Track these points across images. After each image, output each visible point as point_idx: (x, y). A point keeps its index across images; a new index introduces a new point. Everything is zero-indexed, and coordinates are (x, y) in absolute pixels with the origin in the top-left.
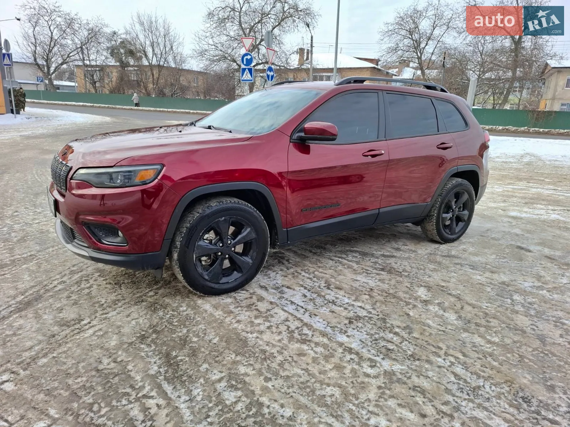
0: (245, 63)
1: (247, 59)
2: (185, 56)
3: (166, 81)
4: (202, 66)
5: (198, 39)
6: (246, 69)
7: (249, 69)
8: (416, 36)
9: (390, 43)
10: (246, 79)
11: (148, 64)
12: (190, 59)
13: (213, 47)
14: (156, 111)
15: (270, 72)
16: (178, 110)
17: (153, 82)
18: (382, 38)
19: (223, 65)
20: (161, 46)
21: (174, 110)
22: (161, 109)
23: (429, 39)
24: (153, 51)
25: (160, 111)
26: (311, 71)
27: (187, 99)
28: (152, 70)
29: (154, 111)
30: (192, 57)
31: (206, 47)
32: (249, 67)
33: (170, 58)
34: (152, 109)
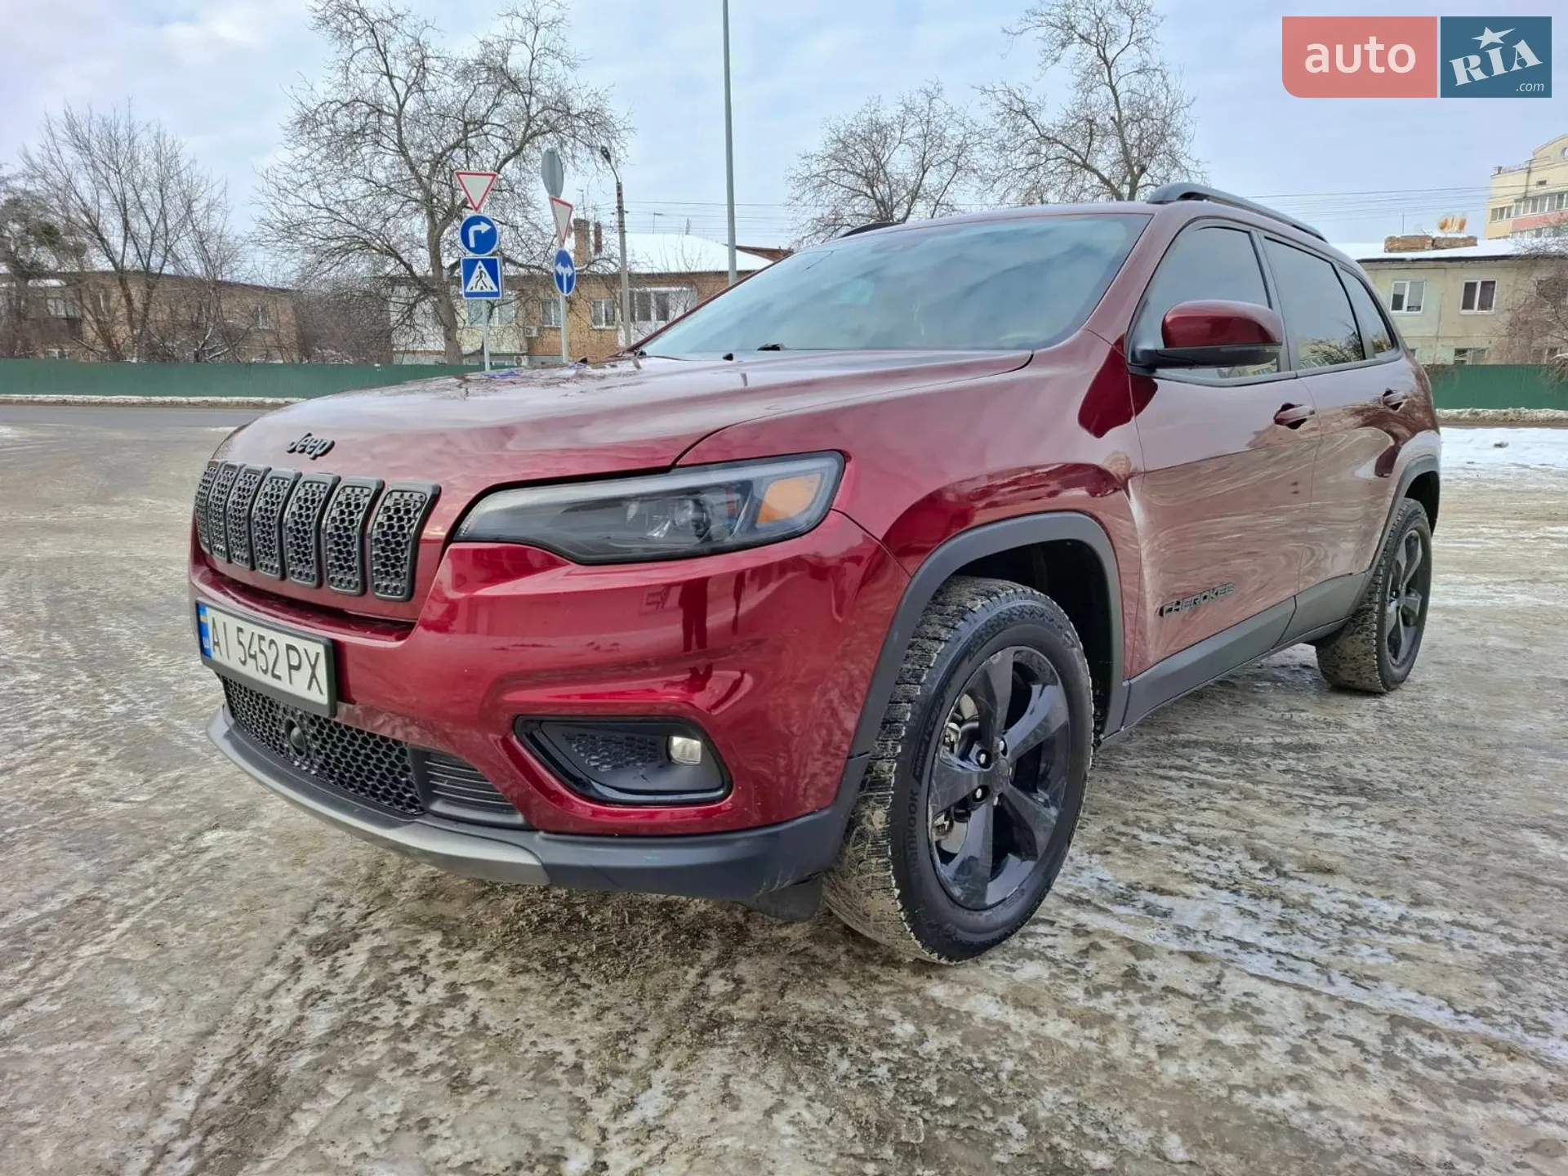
0: (472, 244)
1: (477, 233)
2: (231, 239)
3: (174, 313)
4: (289, 267)
5: (274, 191)
6: (476, 261)
7: (486, 262)
8: (882, 190)
9: (818, 208)
10: (478, 290)
11: (109, 267)
12: (252, 246)
13: (324, 213)
14: (149, 404)
15: (565, 266)
16: (224, 399)
17: (130, 319)
18: (797, 193)
19: (360, 267)
20: (149, 211)
21: (210, 399)
22: (168, 399)
23: (914, 195)
24: (126, 225)
25: (163, 404)
26: (625, 279)
27: (250, 365)
28: (123, 282)
29: (143, 405)
30: (259, 243)
31: (301, 213)
32: (484, 256)
33: (185, 246)
34: (135, 399)
